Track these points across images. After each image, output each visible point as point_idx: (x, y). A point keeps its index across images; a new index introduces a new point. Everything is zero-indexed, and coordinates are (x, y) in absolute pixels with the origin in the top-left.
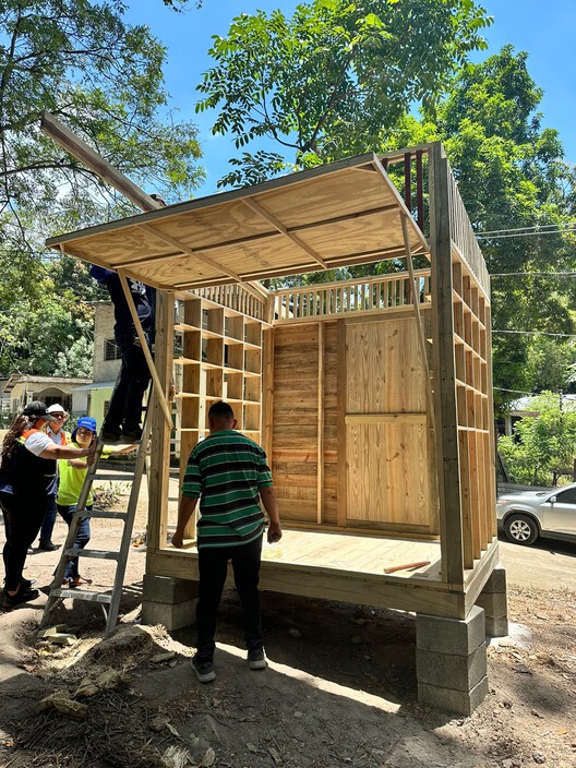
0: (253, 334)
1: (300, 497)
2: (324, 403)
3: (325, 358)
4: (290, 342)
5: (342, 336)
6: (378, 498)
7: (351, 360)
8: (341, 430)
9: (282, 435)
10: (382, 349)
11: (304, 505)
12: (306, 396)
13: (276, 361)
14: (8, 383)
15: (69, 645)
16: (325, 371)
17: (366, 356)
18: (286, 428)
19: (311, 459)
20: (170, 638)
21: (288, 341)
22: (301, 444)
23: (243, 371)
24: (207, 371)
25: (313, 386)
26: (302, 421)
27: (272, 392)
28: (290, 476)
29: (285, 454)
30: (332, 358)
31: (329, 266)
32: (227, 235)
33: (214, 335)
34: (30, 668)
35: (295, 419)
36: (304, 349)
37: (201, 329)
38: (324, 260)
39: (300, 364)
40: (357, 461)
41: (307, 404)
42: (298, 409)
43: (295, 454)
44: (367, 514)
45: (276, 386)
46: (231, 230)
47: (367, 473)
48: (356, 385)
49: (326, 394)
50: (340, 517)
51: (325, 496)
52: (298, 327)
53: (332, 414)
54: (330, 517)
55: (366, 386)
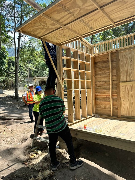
0: (87, 58)
1: (105, 108)
2: (112, 79)
3: (112, 64)
4: (100, 60)
5: (118, 56)
6: (132, 109)
7: (121, 64)
8: (118, 87)
9: (98, 90)
10: (132, 59)
11: (106, 110)
12: (105, 77)
13: (95, 67)
14: (33, 79)
15: (39, 154)
16: (112, 69)
17: (127, 62)
18: (99, 87)
19: (108, 97)
20: (67, 154)
21: (99, 60)
22: (104, 92)
23: (85, 71)
24: (74, 71)
25: (108, 74)
26: (104, 85)
27: (94, 77)
28: (102, 102)
29: (99, 95)
30: (114, 64)
31: (117, 25)
32: (76, 15)
33: (75, 60)
34: (26, 163)
35: (102, 84)
36: (104, 62)
37: (71, 58)
38: (115, 23)
39: (103, 67)
40: (124, 97)
41: (106, 80)
42: (103, 81)
43: (103, 95)
44: (128, 114)
45: (95, 75)
46: (77, 12)
47: (128, 101)
48: (123, 72)
49: (112, 76)
50: (119, 114)
51: (113, 108)
52: (102, 55)
53: (115, 82)
54: (115, 114)
55: (127, 72)
